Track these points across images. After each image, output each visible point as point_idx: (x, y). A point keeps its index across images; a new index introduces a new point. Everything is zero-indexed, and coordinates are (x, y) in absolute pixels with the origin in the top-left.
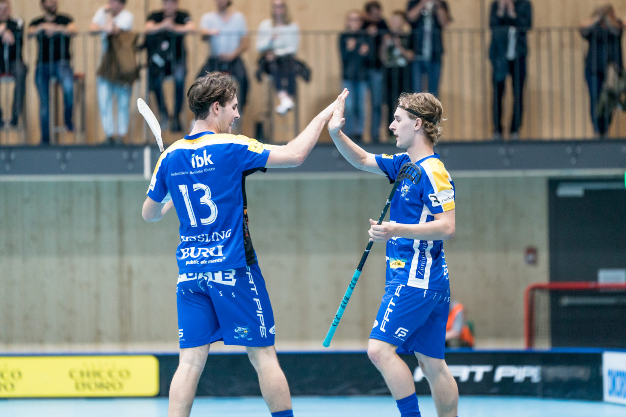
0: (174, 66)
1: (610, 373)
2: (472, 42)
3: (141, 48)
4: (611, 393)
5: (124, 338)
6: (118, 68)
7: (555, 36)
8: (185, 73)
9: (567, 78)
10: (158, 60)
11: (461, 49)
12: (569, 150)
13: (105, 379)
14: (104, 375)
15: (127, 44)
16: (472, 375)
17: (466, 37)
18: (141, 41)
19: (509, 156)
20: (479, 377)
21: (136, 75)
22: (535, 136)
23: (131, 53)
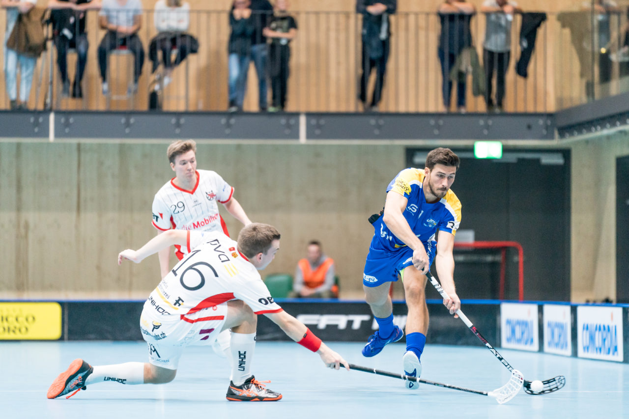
0: (78, 39)
1: (508, 322)
2: (338, 24)
3: (48, 22)
4: (509, 340)
5: (20, 287)
6: (27, 39)
7: (412, 18)
8: (87, 46)
9: (422, 57)
10: (67, 32)
11: (328, 29)
12: (432, 122)
13: (12, 323)
14: (12, 319)
15: (36, 18)
16: (350, 323)
17: (333, 18)
18: (47, 16)
19: (379, 127)
20: (356, 325)
21: (44, 47)
22: (392, 109)
23: (40, 26)
